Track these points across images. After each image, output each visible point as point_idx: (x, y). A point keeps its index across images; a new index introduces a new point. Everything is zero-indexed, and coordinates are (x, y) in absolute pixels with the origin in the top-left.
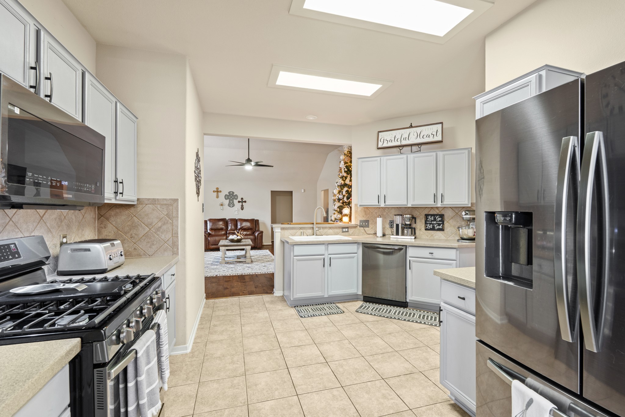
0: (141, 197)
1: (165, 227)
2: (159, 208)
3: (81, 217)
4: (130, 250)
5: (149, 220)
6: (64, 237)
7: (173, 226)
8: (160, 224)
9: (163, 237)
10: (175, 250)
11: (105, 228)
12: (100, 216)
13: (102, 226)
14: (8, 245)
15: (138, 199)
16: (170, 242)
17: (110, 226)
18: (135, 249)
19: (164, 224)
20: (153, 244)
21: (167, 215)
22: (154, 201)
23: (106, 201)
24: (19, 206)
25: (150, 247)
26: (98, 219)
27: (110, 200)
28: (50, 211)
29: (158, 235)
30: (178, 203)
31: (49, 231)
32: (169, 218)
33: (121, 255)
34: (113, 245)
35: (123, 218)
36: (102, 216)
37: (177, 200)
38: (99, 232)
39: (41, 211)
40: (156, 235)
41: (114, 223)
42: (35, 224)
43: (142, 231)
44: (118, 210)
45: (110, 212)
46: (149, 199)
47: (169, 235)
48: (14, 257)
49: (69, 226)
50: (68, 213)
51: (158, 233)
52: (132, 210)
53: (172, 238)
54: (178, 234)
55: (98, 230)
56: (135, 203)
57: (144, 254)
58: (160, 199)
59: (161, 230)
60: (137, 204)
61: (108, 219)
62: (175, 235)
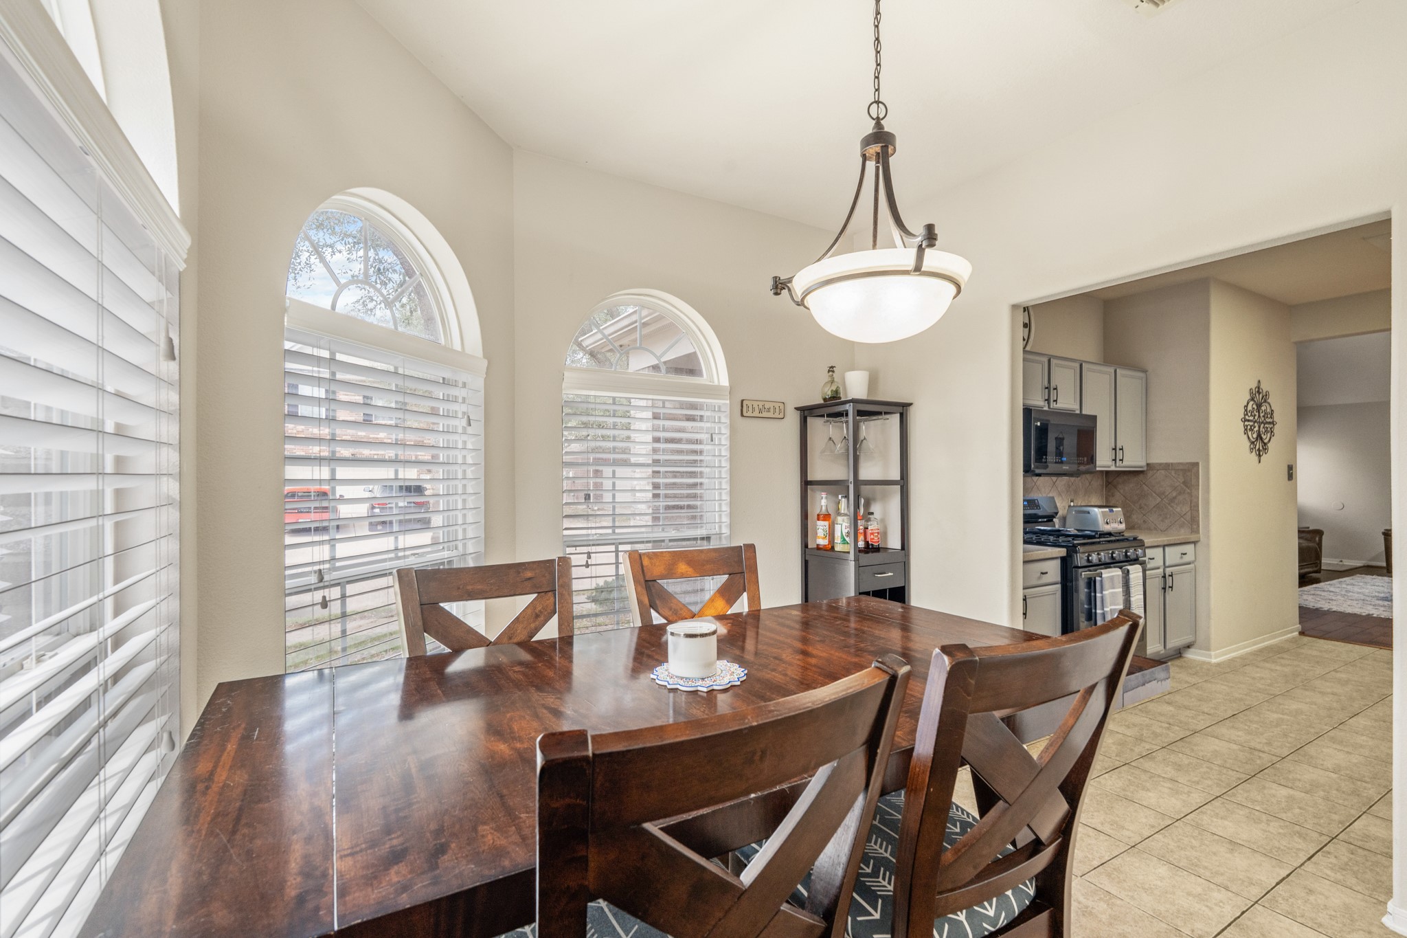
0: (1150, 461)
1: (1181, 498)
2: (1174, 475)
3: (1088, 484)
4: (1139, 522)
5: (1161, 489)
6: (1071, 501)
7: (1192, 496)
8: (1174, 494)
9: (1178, 509)
10: (1195, 527)
11: (1113, 496)
12: (1108, 484)
13: (1110, 494)
14: (1034, 500)
15: (1148, 465)
16: (1188, 517)
17: (1117, 495)
18: (1144, 521)
19: (1180, 494)
20: (1166, 518)
21: (1184, 483)
22: (1167, 467)
23: (1098, 469)
24: (1039, 475)
25: (1162, 521)
26: (1106, 486)
27: (1109, 467)
28: (1060, 478)
29: (1172, 507)
30: (1199, 468)
31: (1060, 494)
32: (1187, 486)
33: (1121, 523)
34: (1112, 511)
35: (1131, 486)
36: (1110, 483)
37: (1197, 464)
38: (1107, 500)
39: (1054, 478)
40: (1169, 507)
41: (1122, 491)
42: (1050, 488)
43: (1153, 501)
44: (1125, 477)
45: (1117, 479)
46: (1161, 464)
47: (1186, 508)
48: (1037, 508)
49: (1076, 492)
50: (1075, 480)
51: (1173, 504)
52: (1141, 476)
53: (1189, 513)
54: (1198, 507)
55: (1106, 498)
56: (1145, 469)
57: (1155, 529)
58: (1175, 464)
59: (1176, 501)
60: (1147, 470)
61: (1115, 487)
62: (1194, 508)
